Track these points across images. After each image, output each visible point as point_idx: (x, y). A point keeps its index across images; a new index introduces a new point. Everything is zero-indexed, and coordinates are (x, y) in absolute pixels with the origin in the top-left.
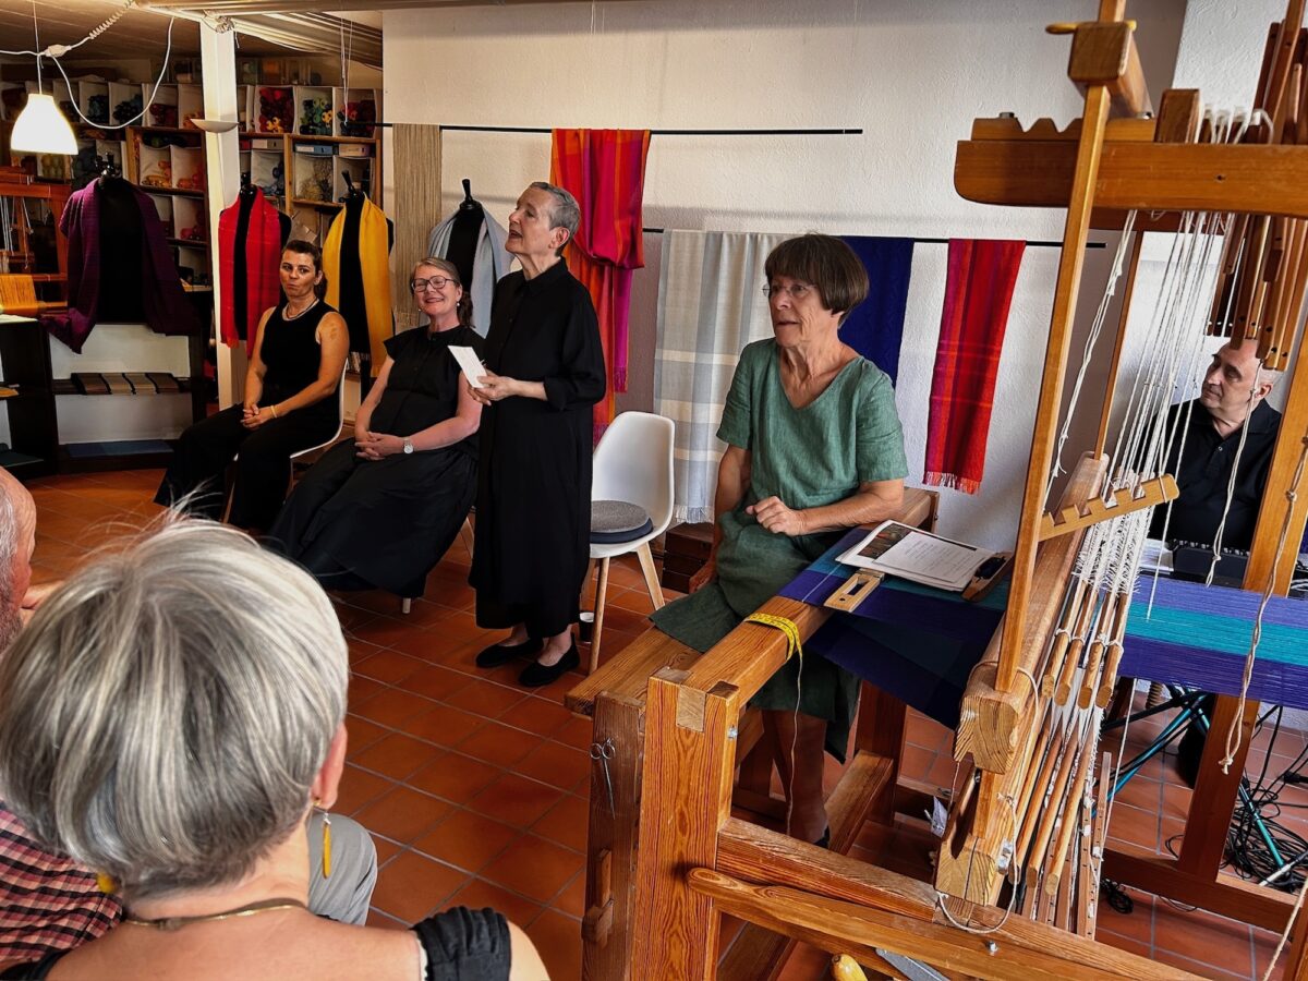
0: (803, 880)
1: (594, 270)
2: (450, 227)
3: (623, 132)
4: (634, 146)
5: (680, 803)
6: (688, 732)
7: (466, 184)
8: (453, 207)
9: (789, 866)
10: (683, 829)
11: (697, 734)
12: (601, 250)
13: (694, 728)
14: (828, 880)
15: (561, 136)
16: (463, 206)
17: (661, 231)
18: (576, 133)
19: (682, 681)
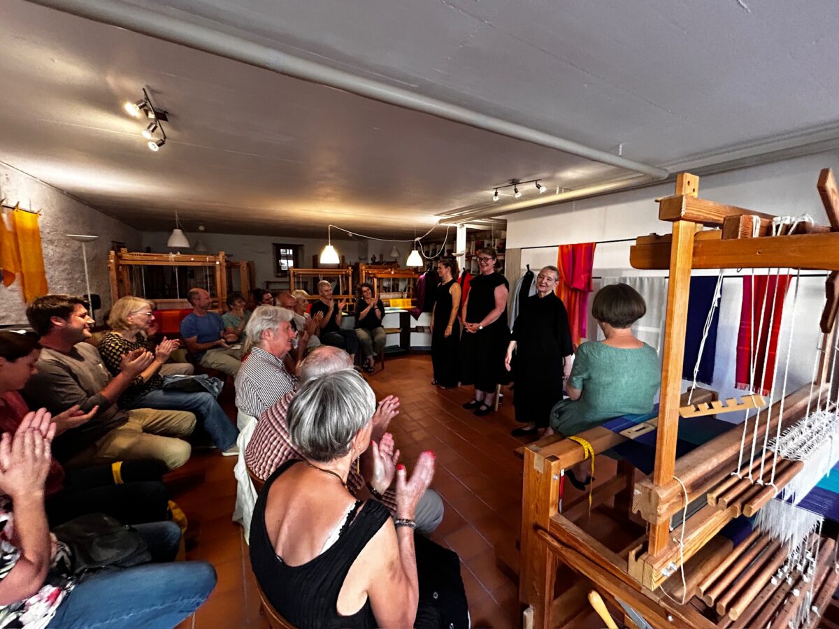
0: (584, 551)
1: (574, 293)
2: (522, 280)
3: (585, 244)
4: (590, 248)
5: (536, 501)
6: (538, 472)
7: (528, 266)
8: (524, 274)
9: (577, 541)
10: (537, 512)
11: (541, 474)
12: (575, 285)
13: (540, 471)
14: (593, 554)
15: (562, 247)
16: (526, 274)
17: (600, 278)
18: (567, 246)
19: (536, 451)
